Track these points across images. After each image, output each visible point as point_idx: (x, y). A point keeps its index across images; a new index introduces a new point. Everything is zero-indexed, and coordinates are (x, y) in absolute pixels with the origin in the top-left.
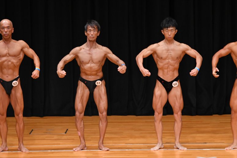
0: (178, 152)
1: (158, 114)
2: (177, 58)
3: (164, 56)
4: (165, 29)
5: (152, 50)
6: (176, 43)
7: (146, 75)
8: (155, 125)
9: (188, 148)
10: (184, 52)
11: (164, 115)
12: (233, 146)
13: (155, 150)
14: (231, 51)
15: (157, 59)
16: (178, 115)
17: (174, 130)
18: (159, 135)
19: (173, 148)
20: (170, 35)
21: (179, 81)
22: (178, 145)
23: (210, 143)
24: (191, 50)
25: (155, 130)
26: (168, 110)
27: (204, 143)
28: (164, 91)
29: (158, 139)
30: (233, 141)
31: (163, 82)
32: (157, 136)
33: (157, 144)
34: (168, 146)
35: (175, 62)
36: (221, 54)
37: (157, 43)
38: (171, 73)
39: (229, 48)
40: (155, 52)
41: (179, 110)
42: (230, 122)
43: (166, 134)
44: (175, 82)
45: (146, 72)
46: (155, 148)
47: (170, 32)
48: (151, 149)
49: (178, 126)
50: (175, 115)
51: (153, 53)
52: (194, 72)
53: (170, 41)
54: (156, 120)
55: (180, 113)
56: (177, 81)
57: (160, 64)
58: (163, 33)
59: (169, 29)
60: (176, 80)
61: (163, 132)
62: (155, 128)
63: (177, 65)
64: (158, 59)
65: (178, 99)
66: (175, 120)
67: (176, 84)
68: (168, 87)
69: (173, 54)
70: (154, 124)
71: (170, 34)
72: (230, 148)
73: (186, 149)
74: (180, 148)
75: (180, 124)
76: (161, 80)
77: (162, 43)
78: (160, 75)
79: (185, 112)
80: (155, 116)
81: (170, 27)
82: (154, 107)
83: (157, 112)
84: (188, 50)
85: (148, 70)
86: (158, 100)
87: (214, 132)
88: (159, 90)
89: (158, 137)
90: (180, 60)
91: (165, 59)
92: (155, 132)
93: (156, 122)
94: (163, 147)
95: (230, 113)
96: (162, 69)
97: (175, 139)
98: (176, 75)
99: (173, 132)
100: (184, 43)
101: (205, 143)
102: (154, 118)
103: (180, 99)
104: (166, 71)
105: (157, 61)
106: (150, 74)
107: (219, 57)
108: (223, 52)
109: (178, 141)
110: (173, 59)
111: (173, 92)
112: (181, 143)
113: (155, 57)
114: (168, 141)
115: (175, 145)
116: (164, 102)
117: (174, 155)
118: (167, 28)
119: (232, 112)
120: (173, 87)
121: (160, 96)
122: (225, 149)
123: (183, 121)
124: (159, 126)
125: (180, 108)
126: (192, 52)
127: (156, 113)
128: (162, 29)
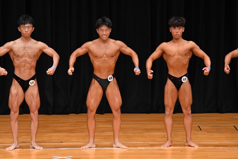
0: (34, 152)
1: (14, 114)
2: (34, 56)
3: (21, 54)
4: (22, 26)
5: (8, 48)
6: (33, 40)
7: (3, 74)
8: (10, 125)
9: (44, 147)
10: (41, 50)
11: (20, 114)
12: (89, 145)
13: (10, 150)
14: (88, 50)
15: (13, 57)
16: (34, 114)
17: (30, 129)
18: (15, 135)
19: (29, 148)
20: (27, 32)
21: (35, 79)
22: (34, 145)
23: (66, 142)
24: (48, 49)
25: (11, 130)
26: (24, 109)
27: (60, 142)
28: (20, 89)
29: (13, 138)
30: (88, 140)
31: (19, 80)
32: (13, 135)
33: (12, 143)
34: (24, 146)
35: (32, 60)
36: (78, 53)
37: (14, 41)
38: (27, 71)
39: (86, 48)
40: (11, 50)
41: (36, 109)
42: (86, 121)
43: (22, 134)
44: (31, 81)
45: (2, 71)
46: (10, 147)
47: (27, 29)
48: (6, 149)
49: (34, 125)
50: (32, 114)
51: (9, 51)
52: (51, 71)
53: (27, 39)
54: (12, 119)
55: (36, 112)
56: (34, 80)
57: (16, 62)
58: (19, 30)
59: (26, 25)
60: (33, 78)
61: (19, 131)
62: (11, 128)
63: (34, 64)
64: (15, 57)
65: (35, 98)
66: (32, 119)
67: (33, 83)
68: (25, 85)
69: (30, 51)
70: (10, 123)
71: (27, 30)
72: (86, 147)
73: (42, 148)
74: (37, 147)
75: (36, 123)
76: (18, 79)
77: (18, 41)
78: (17, 73)
79: (42, 111)
80: (10, 115)
81: (27, 23)
82: (10, 106)
83: (13, 111)
84: (45, 48)
85: (4, 69)
86: (14, 99)
87: (70, 131)
88: (15, 89)
89: (13, 137)
90: (37, 58)
91: (22, 57)
92: (11, 131)
93: (12, 121)
94: (18, 147)
95: (86, 112)
96: (19, 67)
97: (32, 139)
98: (33, 73)
99: (29, 131)
100: (41, 42)
101: (62, 142)
102: (10, 118)
103: (37, 98)
104: (22, 69)
105: (14, 59)
106: (7, 73)
107: (76, 56)
108: (80, 51)
109: (34, 140)
110: (30, 57)
111: (30, 90)
112: (37, 142)
113: (11, 55)
114: (24, 140)
115: (31, 145)
116: (21, 101)
117: (30, 155)
118: (24, 24)
119: (89, 111)
120: (30, 85)
121: (17, 95)
122: (82, 148)
123: (39, 120)
124: (15, 125)
125: (37, 107)
126: (49, 51)
127: (12, 113)
128: (19, 26)
